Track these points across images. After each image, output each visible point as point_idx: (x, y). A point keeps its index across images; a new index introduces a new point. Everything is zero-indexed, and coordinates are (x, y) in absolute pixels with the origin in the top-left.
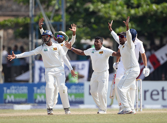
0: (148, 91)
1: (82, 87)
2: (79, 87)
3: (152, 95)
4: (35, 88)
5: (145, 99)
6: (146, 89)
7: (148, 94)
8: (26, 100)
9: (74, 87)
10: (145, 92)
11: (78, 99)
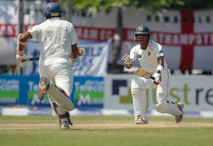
0: (202, 90)
1: (101, 83)
2: (98, 83)
3: (207, 96)
4: (31, 83)
5: (197, 102)
6: (199, 88)
7: (202, 95)
8: (17, 101)
9: (89, 82)
10: (198, 92)
11: (96, 101)
